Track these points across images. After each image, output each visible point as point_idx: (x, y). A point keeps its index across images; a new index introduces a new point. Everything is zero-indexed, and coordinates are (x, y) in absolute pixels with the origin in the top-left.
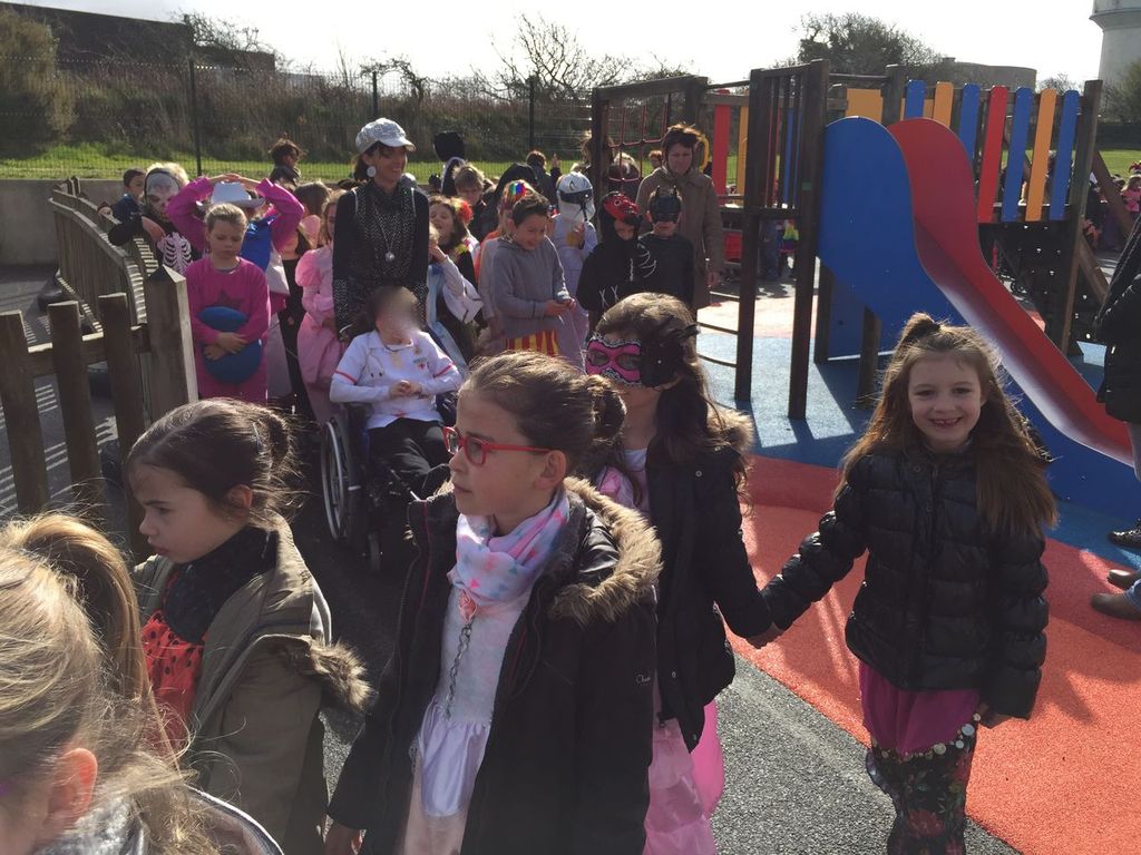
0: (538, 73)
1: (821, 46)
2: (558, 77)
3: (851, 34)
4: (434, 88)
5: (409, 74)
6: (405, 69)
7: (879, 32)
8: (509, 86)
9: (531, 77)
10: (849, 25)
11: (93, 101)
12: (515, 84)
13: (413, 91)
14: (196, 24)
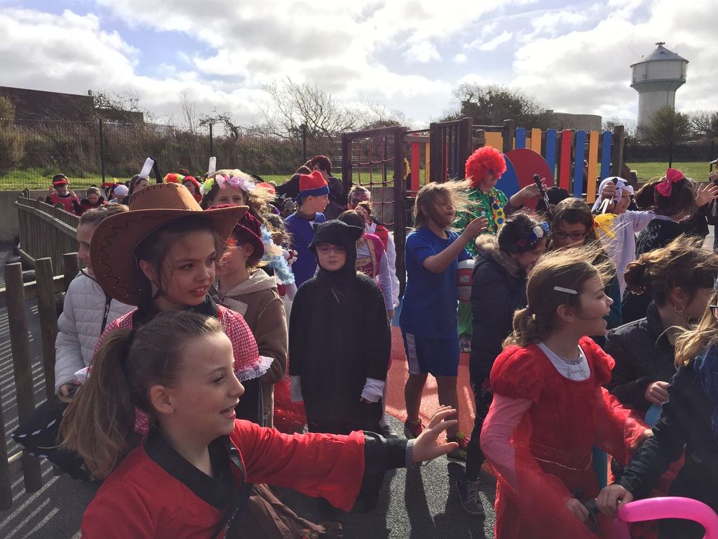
0: (306, 122)
1: (474, 104)
2: (319, 124)
3: (491, 97)
4: (244, 132)
5: (230, 124)
6: (227, 121)
7: (507, 97)
8: (289, 130)
9: (302, 125)
10: (490, 93)
11: (36, 143)
12: (293, 129)
13: (232, 134)
14: (100, 97)
